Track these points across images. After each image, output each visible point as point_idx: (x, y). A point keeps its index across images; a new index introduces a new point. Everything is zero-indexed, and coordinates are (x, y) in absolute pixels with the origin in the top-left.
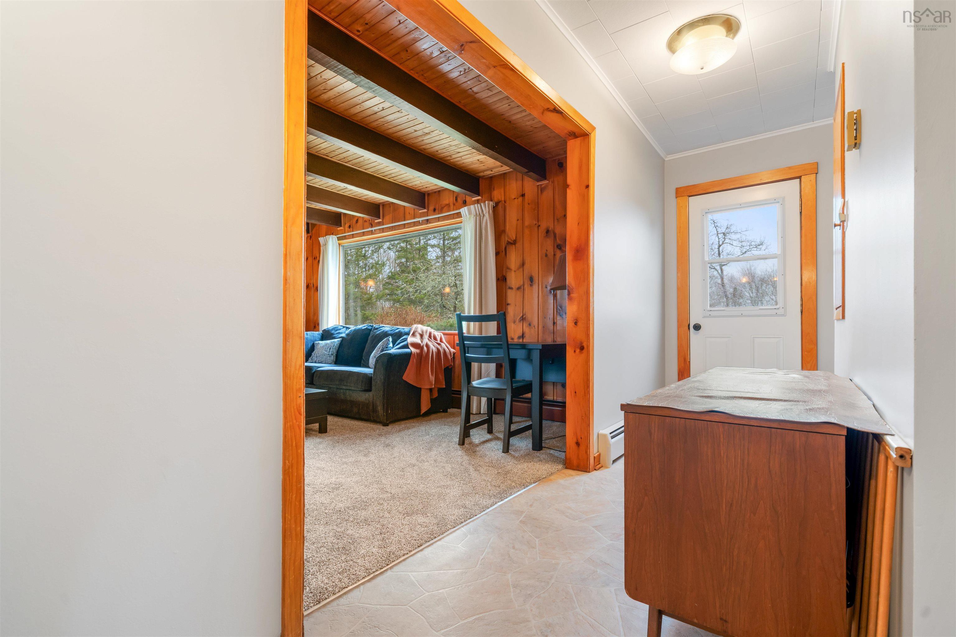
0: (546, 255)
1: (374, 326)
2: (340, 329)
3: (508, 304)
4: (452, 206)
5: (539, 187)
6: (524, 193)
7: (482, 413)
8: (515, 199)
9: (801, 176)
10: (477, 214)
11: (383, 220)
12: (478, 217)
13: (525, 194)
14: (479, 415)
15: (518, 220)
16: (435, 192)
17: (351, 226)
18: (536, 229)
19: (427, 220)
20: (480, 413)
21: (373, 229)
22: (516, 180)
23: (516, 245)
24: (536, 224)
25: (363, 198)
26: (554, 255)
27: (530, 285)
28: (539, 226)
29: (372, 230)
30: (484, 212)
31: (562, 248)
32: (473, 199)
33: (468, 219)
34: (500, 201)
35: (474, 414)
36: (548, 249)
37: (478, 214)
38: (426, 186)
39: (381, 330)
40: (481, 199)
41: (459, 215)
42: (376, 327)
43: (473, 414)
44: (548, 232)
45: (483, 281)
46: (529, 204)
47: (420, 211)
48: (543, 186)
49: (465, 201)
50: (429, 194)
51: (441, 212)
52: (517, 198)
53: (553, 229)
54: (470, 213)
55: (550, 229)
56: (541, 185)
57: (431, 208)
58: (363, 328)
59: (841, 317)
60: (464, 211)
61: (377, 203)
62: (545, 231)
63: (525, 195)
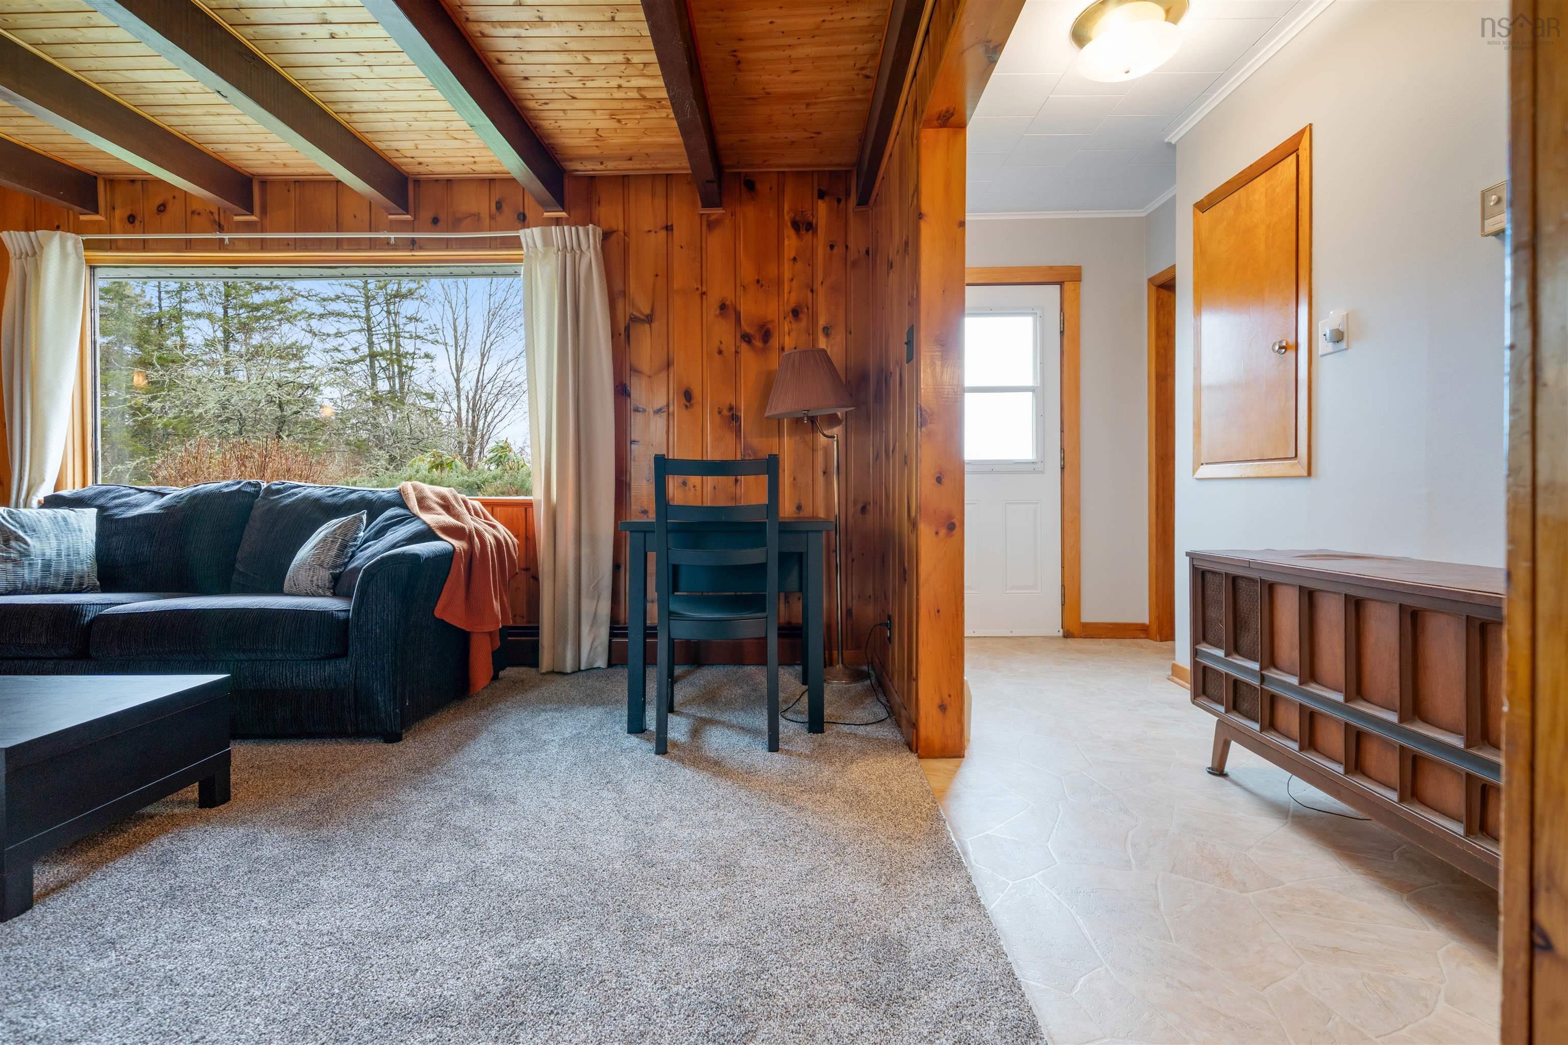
0: (720, 352)
1: (264, 485)
2: (129, 495)
3: (632, 442)
4: (488, 221)
5: (704, 217)
6: (669, 224)
7: (583, 668)
8: (650, 231)
9: (1063, 282)
10: (566, 247)
11: (261, 219)
12: (568, 255)
13: (672, 226)
14: (579, 673)
15: (657, 276)
16: (437, 181)
17: (139, 218)
18: (698, 298)
19: (413, 241)
20: (580, 670)
21: (226, 237)
22: (653, 195)
23: (653, 325)
24: (697, 289)
25: (210, 147)
26: (736, 352)
27: (684, 407)
28: (704, 293)
29: (223, 240)
30: (584, 246)
31: (753, 341)
32: (546, 214)
33: (540, 255)
34: (615, 231)
35: (570, 674)
36: (723, 341)
37: (569, 248)
38: (421, 160)
39: (295, 494)
40: (566, 218)
41: (516, 243)
42: (274, 487)
43: (567, 674)
44: (723, 307)
45: (581, 392)
46: (682, 247)
47: (390, 217)
48: (712, 218)
49: (524, 216)
50: (417, 182)
51: (454, 228)
52: (656, 232)
53: (734, 300)
54: (547, 242)
55: (728, 302)
56: (709, 215)
57: (426, 215)
58: (226, 490)
59: (1305, 474)
60: (531, 236)
61: (246, 174)
62: (719, 304)
63: (672, 230)
